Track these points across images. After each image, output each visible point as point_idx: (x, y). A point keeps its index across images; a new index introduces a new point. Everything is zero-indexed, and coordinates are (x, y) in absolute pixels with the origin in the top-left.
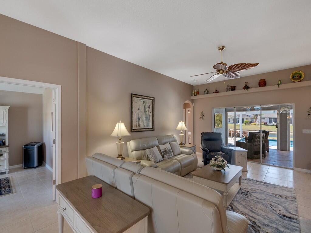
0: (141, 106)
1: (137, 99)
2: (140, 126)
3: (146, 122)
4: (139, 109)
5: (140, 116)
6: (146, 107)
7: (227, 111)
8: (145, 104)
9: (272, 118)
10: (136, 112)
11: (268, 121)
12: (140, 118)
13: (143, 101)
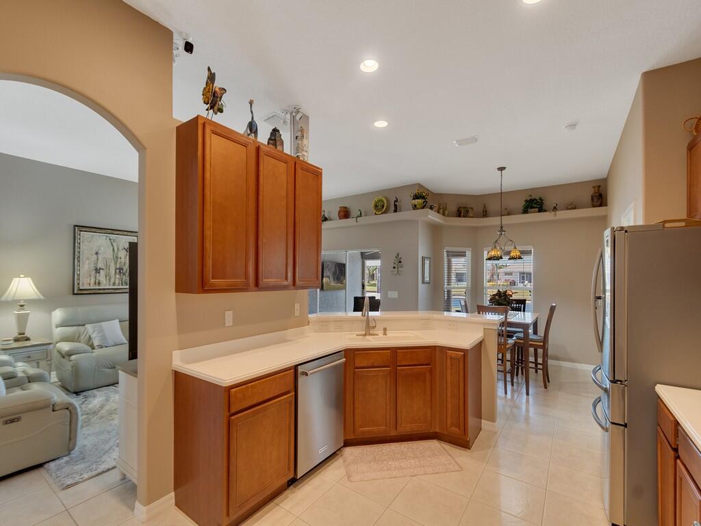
0: (102, 248)
1: (93, 236)
2: (99, 283)
3: (117, 276)
4: (97, 253)
5: (100, 265)
6: (118, 249)
7: (364, 256)
8: (115, 244)
9: (523, 273)
10: (88, 259)
11: (517, 278)
12: (100, 269)
13: (110, 239)
